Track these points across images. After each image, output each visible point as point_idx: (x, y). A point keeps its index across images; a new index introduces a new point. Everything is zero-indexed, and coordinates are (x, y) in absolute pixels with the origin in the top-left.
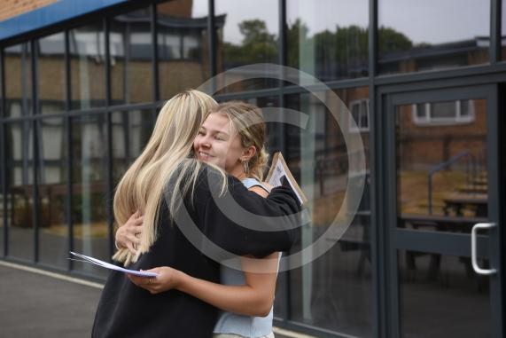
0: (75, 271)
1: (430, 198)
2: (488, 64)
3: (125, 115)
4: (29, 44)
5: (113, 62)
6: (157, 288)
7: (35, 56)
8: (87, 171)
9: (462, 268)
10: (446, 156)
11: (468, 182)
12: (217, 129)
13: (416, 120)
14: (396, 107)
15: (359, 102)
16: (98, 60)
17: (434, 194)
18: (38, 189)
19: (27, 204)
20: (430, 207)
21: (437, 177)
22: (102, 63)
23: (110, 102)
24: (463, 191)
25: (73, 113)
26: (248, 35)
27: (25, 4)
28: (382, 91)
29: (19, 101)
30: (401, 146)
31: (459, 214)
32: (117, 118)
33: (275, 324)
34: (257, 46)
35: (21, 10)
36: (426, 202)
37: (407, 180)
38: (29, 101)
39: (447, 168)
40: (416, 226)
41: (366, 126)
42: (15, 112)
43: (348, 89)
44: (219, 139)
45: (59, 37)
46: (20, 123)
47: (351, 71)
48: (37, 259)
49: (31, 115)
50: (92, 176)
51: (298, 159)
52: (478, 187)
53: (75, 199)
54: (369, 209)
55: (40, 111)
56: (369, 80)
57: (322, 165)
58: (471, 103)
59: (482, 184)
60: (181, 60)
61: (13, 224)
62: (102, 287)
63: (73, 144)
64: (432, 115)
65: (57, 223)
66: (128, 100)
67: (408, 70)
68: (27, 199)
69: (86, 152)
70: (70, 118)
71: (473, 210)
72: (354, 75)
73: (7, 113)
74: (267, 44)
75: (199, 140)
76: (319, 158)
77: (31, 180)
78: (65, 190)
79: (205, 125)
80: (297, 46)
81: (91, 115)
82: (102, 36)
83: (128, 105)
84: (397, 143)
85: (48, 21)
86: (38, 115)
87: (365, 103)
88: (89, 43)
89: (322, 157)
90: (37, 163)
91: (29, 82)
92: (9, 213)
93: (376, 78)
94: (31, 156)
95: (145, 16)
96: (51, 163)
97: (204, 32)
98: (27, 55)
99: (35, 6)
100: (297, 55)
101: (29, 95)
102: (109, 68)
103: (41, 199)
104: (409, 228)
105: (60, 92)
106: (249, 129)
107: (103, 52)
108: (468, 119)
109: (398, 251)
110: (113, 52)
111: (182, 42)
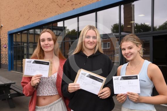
111: (57, 32)
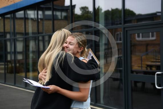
0: (27, 88)
1: (142, 64)
2: (160, 21)
3: (43, 37)
4: (12, 15)
5: (39, 20)
6: (50, 92)
7: (15, 18)
8: (31, 55)
9: (152, 87)
10: (147, 50)
11: (154, 59)
12: (71, 41)
13: (137, 39)
14: (131, 35)
15: (119, 33)
16: (34, 19)
17: (143, 63)
18: (15, 61)
19: (12, 66)
20: (142, 67)
21: (144, 57)
22: (36, 20)
23: (39, 33)
24: (152, 62)
25: (26, 36)
26: (83, 11)
27: (11, 2)
28: (126, 29)
29: (9, 33)
30: (132, 47)
31: (151, 69)
32: (40, 38)
33: (91, 104)
34: (86, 15)
35: (10, 4)
36: (140, 65)
37: (134, 58)
38: (12, 33)
39: (147, 54)
40: (137, 73)
41: (121, 41)
42: (8, 36)
43: (115, 29)
44: (71, 45)
45: (22, 12)
46: (9, 40)
47: (116, 23)
48: (15, 83)
49: (13, 37)
50: (33, 57)
51: (99, 51)
52: (157, 61)
53: (27, 64)
54: (122, 67)
55: (16, 36)
56: (122, 26)
57: (107, 53)
58: (155, 33)
59: (158, 59)
60: (61, 19)
61: (7, 72)
62: (34, 92)
63: (26, 47)
64: (142, 37)
65: (22, 72)
66: (44, 32)
67: (134, 23)
68: (12, 64)
69: (31, 49)
70: (26, 38)
71: (155, 68)
72: (117, 24)
73: (5, 37)
74: (89, 14)
75: (65, 45)
76: (106, 51)
77: (13, 58)
78: (24, 61)
79: (67, 40)
80: (99, 15)
81: (33, 37)
82: (36, 12)
83: (44, 34)
84: (131, 46)
85: (19, 7)
86: (15, 37)
87: (120, 33)
88: (31, 14)
89: (107, 51)
90: (15, 53)
91: (12, 27)
92: (6, 69)
93: (124, 25)
94: (13, 50)
95: (50, 5)
96: (19, 53)
97: (68, 11)
98: (12, 18)
99: (14, 2)
100: (98, 18)
101: (12, 31)
102: (38, 22)
103: (16, 64)
104: (135, 74)
105: (22, 30)
106: (81, 41)
107: (36, 17)
108: (154, 38)
109: (131, 81)
110: (39, 17)
111: (61, 14)
